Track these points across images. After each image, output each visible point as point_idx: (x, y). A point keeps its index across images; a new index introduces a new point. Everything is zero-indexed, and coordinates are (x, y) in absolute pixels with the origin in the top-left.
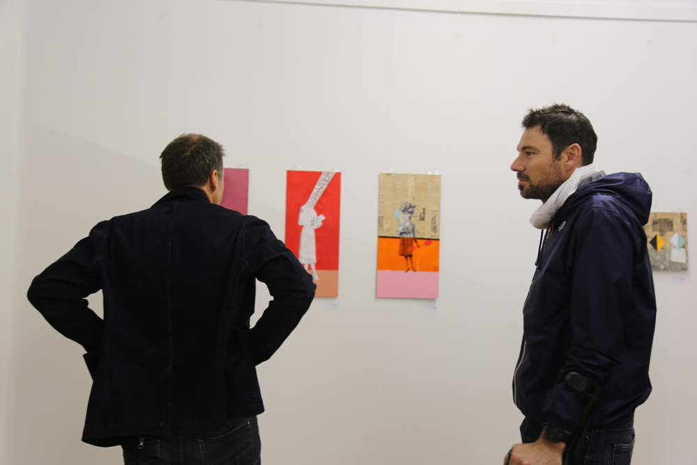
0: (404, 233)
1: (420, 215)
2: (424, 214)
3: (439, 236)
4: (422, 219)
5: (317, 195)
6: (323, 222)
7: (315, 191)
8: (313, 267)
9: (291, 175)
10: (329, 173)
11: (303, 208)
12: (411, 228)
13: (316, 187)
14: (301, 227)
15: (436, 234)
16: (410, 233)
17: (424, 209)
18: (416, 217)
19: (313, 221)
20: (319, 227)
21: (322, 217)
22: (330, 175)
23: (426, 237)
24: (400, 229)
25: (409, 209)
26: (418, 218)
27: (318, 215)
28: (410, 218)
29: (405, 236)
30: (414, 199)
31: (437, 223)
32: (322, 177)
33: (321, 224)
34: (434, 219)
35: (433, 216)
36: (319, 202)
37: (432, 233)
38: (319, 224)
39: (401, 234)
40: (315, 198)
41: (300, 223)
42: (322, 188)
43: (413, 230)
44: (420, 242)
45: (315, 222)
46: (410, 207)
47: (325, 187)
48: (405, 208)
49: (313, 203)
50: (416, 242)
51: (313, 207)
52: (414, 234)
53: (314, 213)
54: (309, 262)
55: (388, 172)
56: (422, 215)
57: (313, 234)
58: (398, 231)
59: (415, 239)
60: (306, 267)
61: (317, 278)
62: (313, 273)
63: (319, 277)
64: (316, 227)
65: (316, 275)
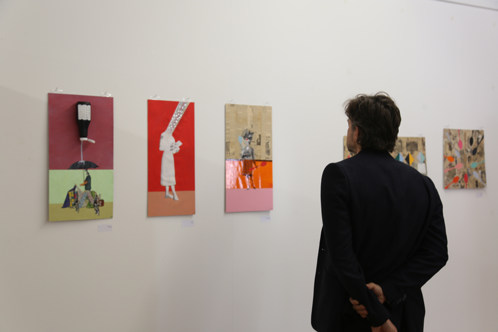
0: (246, 156)
1: (257, 141)
2: (260, 139)
3: (272, 158)
4: (259, 144)
5: (175, 123)
6: (180, 147)
7: (173, 119)
8: (173, 188)
9: (151, 103)
10: (184, 103)
11: (163, 134)
12: (250, 151)
13: (174, 115)
14: (162, 152)
15: (270, 157)
16: (250, 156)
17: (260, 136)
19: (172, 146)
20: (177, 152)
21: (180, 143)
22: (185, 105)
23: (262, 159)
24: (242, 153)
25: (248, 136)
26: (256, 143)
27: (176, 141)
28: (250, 143)
30: (252, 126)
31: (270, 147)
32: (179, 106)
33: (179, 149)
34: (267, 145)
35: (267, 141)
36: (177, 129)
37: (267, 156)
38: (177, 149)
39: (243, 157)
40: (173, 126)
41: (161, 149)
42: (179, 116)
43: (252, 153)
45: (174, 148)
47: (181, 115)
48: (246, 134)
49: (171, 130)
50: (255, 163)
51: (172, 134)
52: (253, 157)
53: (172, 140)
54: (170, 185)
55: (232, 103)
56: (259, 141)
57: (172, 158)
58: (241, 155)
59: (254, 161)
60: (167, 189)
61: (177, 198)
62: (173, 194)
63: (178, 197)
64: (174, 152)
65: (176, 196)
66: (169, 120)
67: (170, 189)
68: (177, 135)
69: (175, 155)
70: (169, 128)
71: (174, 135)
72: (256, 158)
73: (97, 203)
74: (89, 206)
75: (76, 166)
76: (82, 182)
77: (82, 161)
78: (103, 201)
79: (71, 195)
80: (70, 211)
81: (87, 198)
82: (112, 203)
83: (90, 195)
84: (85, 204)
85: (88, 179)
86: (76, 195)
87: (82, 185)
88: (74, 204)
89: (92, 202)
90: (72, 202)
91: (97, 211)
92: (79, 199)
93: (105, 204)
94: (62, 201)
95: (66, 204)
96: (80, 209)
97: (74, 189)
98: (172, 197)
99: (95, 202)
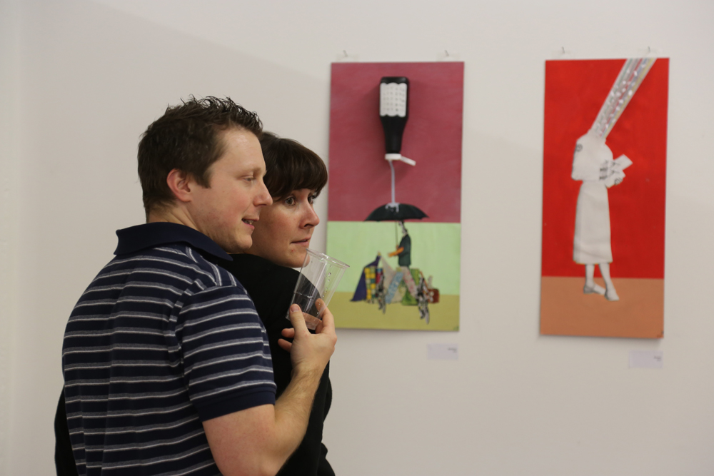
5: (614, 111)
6: (625, 171)
7: (608, 102)
8: (605, 271)
9: (555, 70)
10: (640, 62)
11: (582, 141)
13: (612, 94)
14: (579, 183)
19: (603, 170)
20: (618, 182)
21: (625, 162)
22: (643, 66)
27: (615, 156)
32: (625, 71)
33: (622, 175)
36: (618, 127)
38: (617, 176)
40: (609, 121)
41: (576, 175)
42: (623, 96)
45: (609, 172)
47: (631, 93)
49: (603, 130)
51: (604, 140)
53: (607, 153)
54: (596, 262)
57: (604, 198)
60: (590, 271)
61: (613, 295)
62: (605, 285)
63: (618, 293)
64: (610, 183)
65: (611, 289)
66: (597, 107)
67: (597, 273)
68: (617, 143)
69: (612, 191)
70: (596, 125)
71: (610, 141)
73: (425, 296)
74: (407, 299)
75: (381, 215)
76: (393, 249)
77: (394, 204)
78: (436, 292)
79: (370, 275)
80: (368, 309)
81: (403, 282)
82: (457, 298)
83: (409, 277)
84: (399, 294)
85: (406, 241)
86: (379, 275)
87: (391, 255)
88: (376, 295)
89: (414, 293)
90: (372, 289)
91: (424, 313)
92: (386, 284)
93: (441, 299)
94: (352, 288)
95: (360, 294)
96: (388, 307)
97: (375, 264)
98: (601, 291)
99: (420, 293)
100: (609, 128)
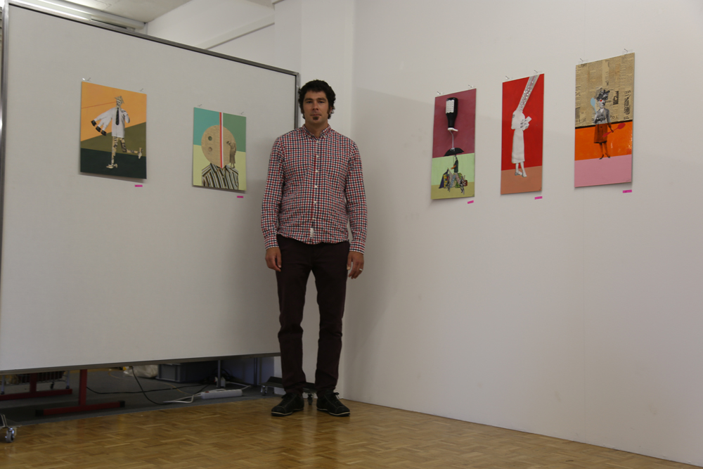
0: (599, 120)
1: (614, 99)
2: (618, 97)
3: (633, 116)
4: (616, 102)
6: (529, 123)
7: (523, 96)
8: (522, 165)
9: (506, 86)
10: (534, 77)
11: (514, 113)
12: (605, 114)
13: (524, 92)
14: (514, 130)
15: (629, 116)
16: (605, 119)
17: (618, 92)
18: (610, 101)
20: (527, 128)
21: (529, 119)
22: (535, 79)
23: (619, 121)
24: (595, 117)
25: (602, 96)
26: (612, 103)
27: (526, 117)
28: (604, 104)
29: (599, 123)
30: (608, 84)
31: (630, 104)
33: (528, 125)
34: (627, 101)
35: (626, 97)
37: (626, 115)
38: (526, 125)
39: (596, 121)
40: (524, 103)
41: (512, 128)
42: (529, 92)
43: (607, 116)
44: (614, 127)
45: (523, 125)
46: (605, 92)
47: (531, 90)
48: (600, 94)
49: (522, 107)
50: (610, 127)
51: (522, 111)
52: (608, 120)
53: (523, 117)
54: (519, 162)
55: (584, 63)
56: (616, 99)
57: (522, 135)
58: (593, 119)
59: (609, 125)
60: (517, 166)
61: (525, 175)
62: (522, 171)
63: (526, 174)
64: (524, 128)
65: (523, 173)
67: (520, 167)
68: (526, 112)
69: (525, 132)
70: (519, 105)
72: (611, 120)
73: (463, 183)
74: (457, 186)
75: (449, 153)
76: (453, 166)
77: (453, 148)
78: (466, 181)
79: (445, 178)
80: (444, 190)
81: (456, 179)
82: (474, 183)
83: (457, 177)
84: (454, 184)
85: (457, 163)
86: (448, 176)
87: (452, 168)
88: (447, 185)
89: (459, 182)
90: (446, 183)
91: (463, 190)
92: (450, 181)
93: (468, 184)
94: (439, 183)
95: (442, 186)
96: (451, 189)
97: (447, 173)
98: (520, 173)
99: (461, 183)
100: (524, 106)
